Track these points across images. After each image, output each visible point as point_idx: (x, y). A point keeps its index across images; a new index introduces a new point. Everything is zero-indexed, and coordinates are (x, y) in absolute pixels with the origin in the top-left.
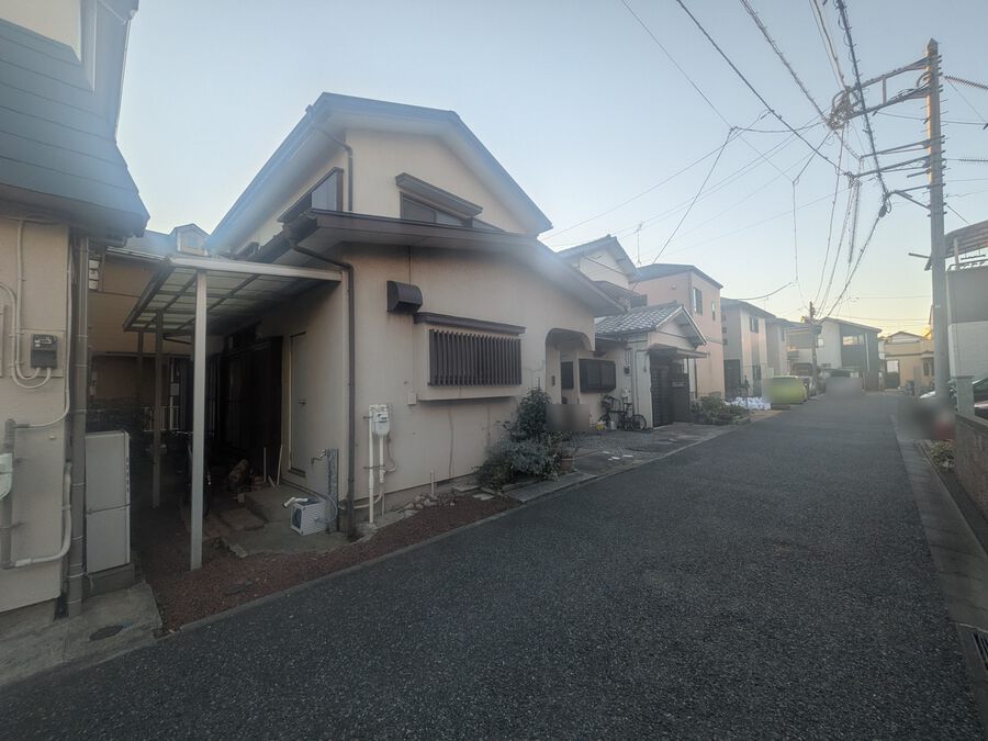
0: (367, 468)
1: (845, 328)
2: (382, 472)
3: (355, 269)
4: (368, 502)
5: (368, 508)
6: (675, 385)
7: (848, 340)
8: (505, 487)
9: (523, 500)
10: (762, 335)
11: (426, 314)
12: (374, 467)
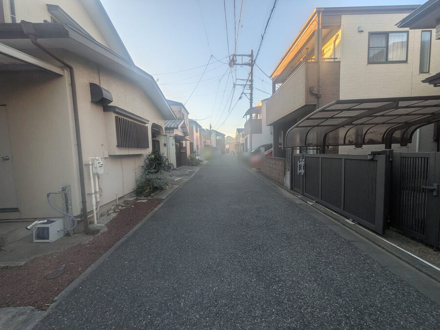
0: (91, 194)
1: (218, 134)
2: (98, 195)
3: (74, 69)
4: (93, 213)
5: (93, 216)
6: (181, 151)
7: (218, 138)
8: (152, 195)
9: (164, 198)
10: (198, 134)
11: (115, 107)
12: (94, 193)
